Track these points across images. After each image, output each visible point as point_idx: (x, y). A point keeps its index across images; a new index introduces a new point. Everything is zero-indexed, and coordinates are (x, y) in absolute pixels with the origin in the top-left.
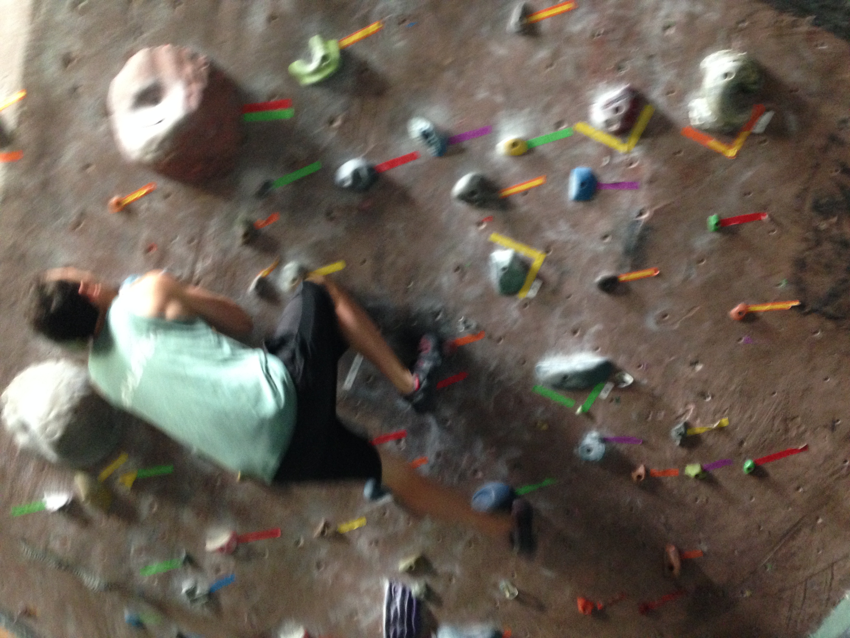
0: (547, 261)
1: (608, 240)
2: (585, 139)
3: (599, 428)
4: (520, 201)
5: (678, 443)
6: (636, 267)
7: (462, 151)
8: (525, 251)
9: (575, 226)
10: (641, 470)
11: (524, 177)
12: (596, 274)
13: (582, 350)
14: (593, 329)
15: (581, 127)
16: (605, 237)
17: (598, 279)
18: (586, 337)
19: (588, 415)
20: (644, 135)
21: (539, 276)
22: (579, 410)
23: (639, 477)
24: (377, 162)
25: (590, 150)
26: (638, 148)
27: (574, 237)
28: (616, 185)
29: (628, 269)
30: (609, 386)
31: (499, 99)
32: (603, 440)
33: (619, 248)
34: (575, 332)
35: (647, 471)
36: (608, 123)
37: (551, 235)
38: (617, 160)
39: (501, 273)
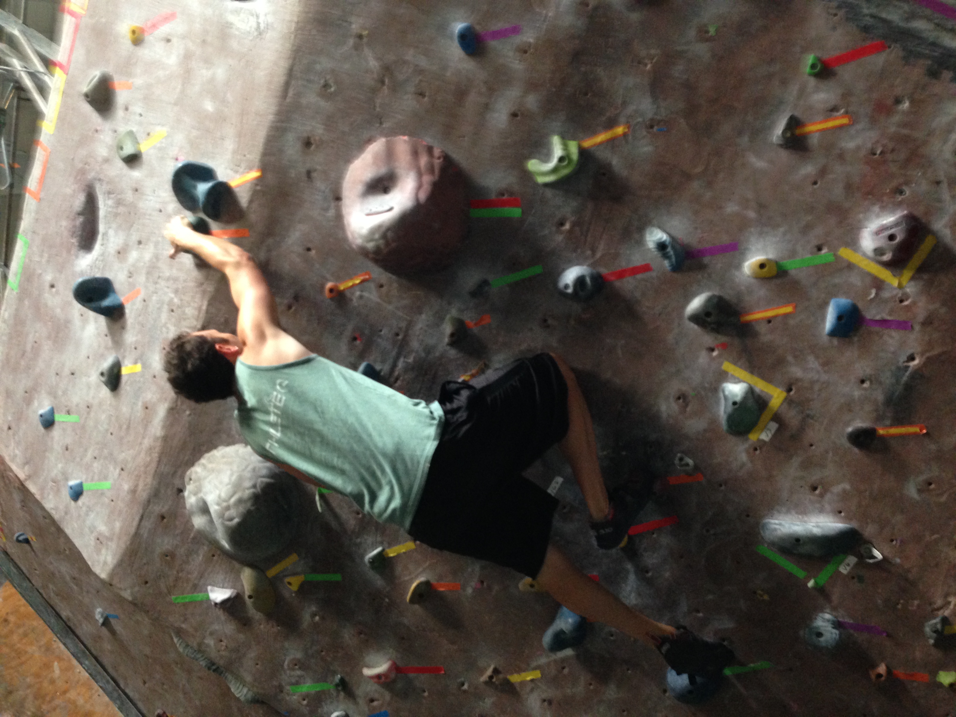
0: (789, 402)
1: (866, 385)
2: (850, 266)
3: (834, 609)
4: (763, 329)
5: (932, 641)
6: (898, 421)
7: (702, 267)
8: (761, 386)
9: (826, 364)
10: (882, 669)
11: (770, 303)
12: (848, 424)
13: (821, 511)
14: (837, 489)
15: (845, 253)
16: (863, 382)
17: (850, 429)
18: (828, 496)
19: (820, 590)
20: (921, 270)
21: (777, 418)
22: (811, 584)
23: (879, 676)
24: (604, 271)
25: (855, 280)
26: (912, 283)
27: (825, 377)
28: (884, 323)
29: (888, 422)
30: (852, 560)
31: (751, 214)
32: (838, 625)
33: (880, 396)
34: (815, 489)
35: (889, 671)
36: (879, 252)
37: (796, 372)
38: (886, 294)
39: (730, 408)
